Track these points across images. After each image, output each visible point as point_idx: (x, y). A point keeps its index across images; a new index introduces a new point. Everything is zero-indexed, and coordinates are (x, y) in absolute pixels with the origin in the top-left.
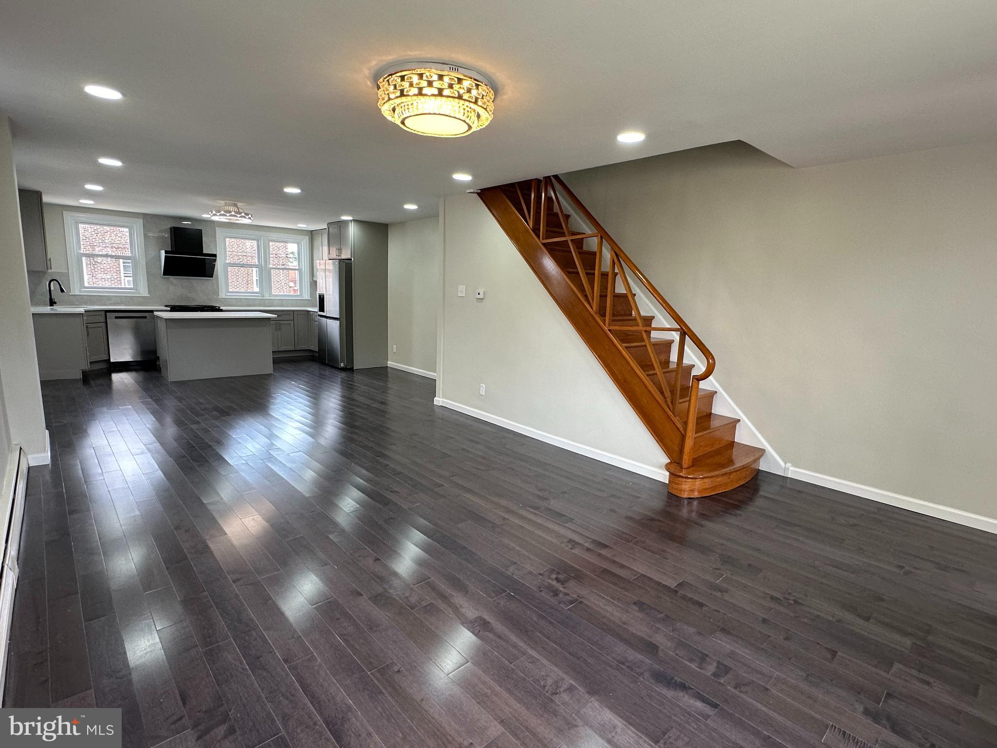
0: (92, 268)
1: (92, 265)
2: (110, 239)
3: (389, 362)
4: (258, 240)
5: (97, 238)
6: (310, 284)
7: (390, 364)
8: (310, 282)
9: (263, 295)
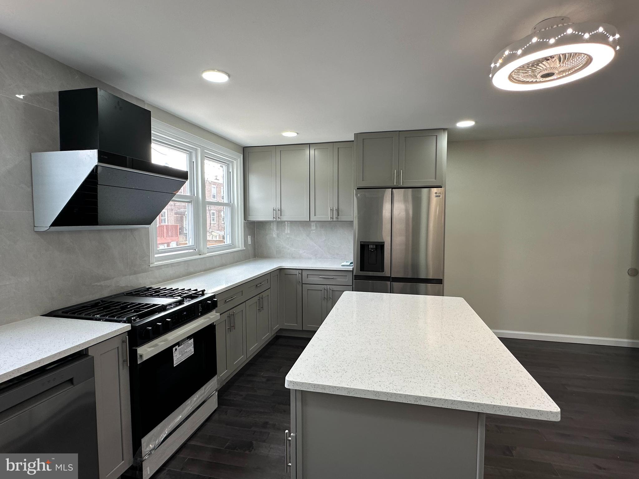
4: (191, 152)
8: (243, 223)
9: (199, 251)
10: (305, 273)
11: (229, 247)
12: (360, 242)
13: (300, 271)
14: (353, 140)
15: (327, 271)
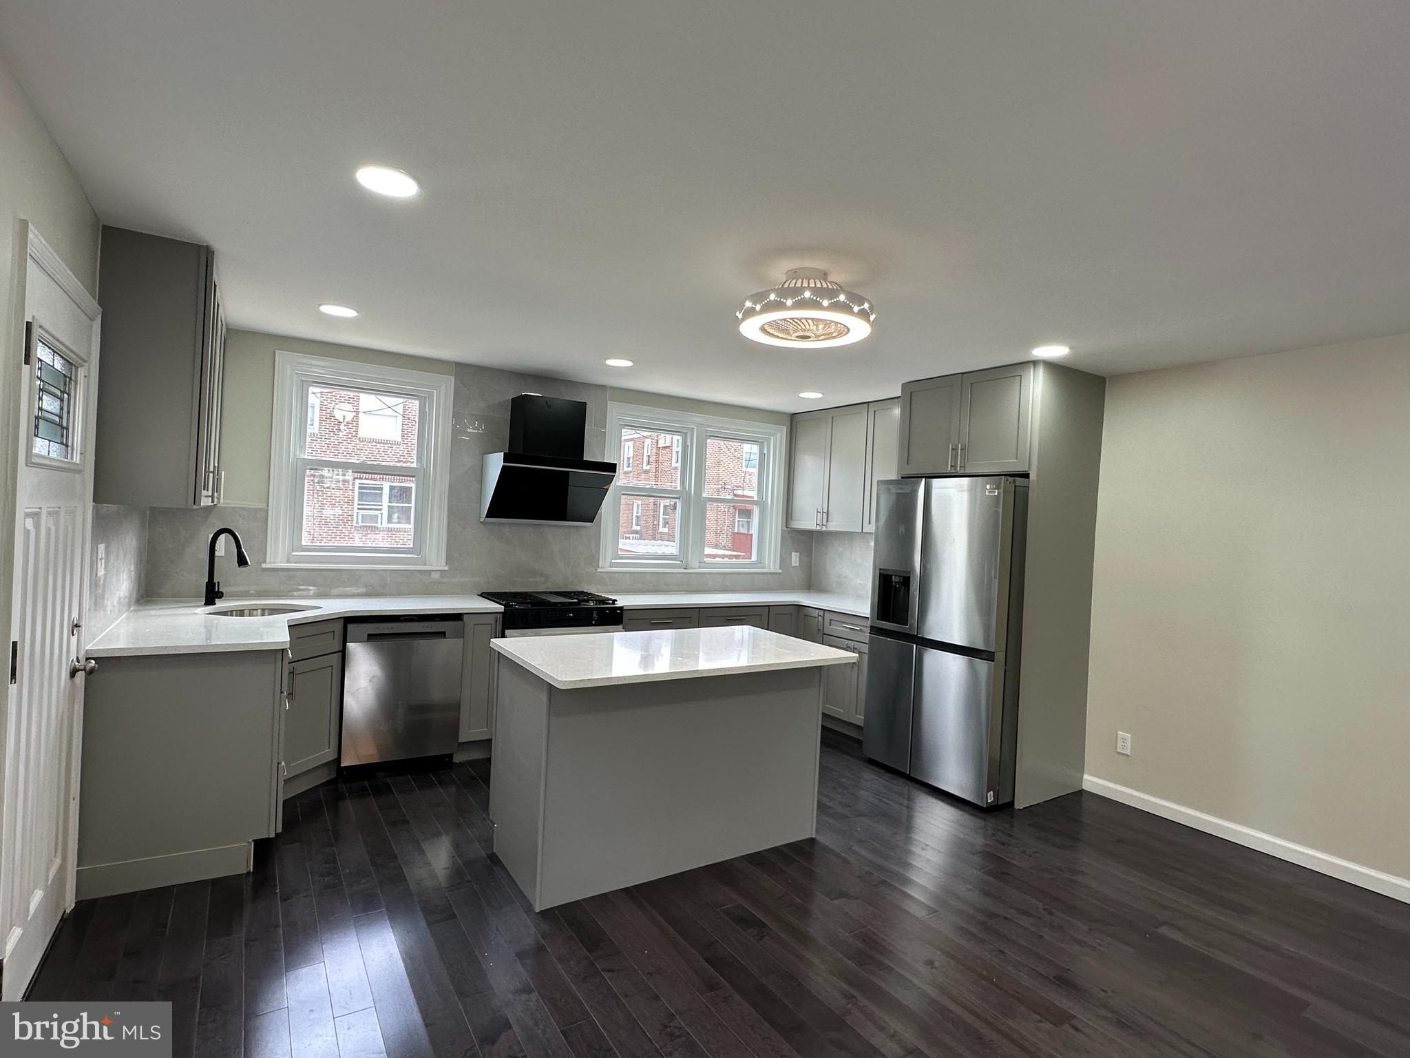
0: (315, 495)
1: (315, 491)
2: (345, 452)
3: (1086, 777)
4: (686, 433)
5: (328, 451)
6: (782, 537)
7: (1092, 782)
8: (782, 530)
9: (687, 564)
10: (828, 616)
11: (752, 565)
12: (880, 569)
13: (821, 613)
14: (900, 395)
15: (854, 617)
